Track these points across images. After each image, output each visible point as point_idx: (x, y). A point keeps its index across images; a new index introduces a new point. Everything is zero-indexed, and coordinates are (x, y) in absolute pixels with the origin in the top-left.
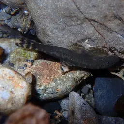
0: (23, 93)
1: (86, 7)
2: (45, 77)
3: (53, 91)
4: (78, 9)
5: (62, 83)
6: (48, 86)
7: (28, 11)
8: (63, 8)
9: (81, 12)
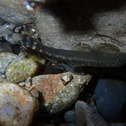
0: (29, 109)
3: (58, 105)
6: (52, 102)
7: (35, 29)
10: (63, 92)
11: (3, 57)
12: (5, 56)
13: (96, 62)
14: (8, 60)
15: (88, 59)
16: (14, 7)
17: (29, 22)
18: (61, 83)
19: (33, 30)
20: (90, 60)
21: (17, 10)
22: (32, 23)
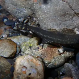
1: (76, 5)
2: (49, 56)
4: (71, 7)
5: (58, 60)
6: (50, 62)
7: (36, 18)
8: (61, 9)
9: (72, 9)
10: (57, 58)
11: (19, 39)
12: (20, 38)
13: (61, 40)
14: (22, 40)
15: (56, 38)
16: (21, 4)
17: (31, 13)
18: (57, 52)
19: (34, 19)
20: (57, 39)
21: (23, 6)
22: (33, 14)
